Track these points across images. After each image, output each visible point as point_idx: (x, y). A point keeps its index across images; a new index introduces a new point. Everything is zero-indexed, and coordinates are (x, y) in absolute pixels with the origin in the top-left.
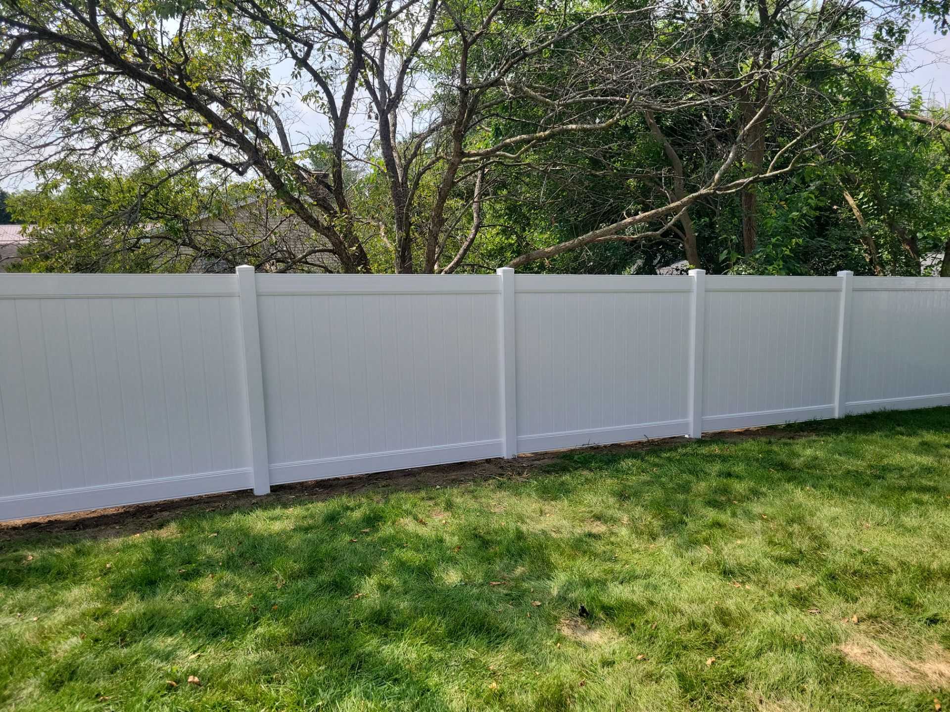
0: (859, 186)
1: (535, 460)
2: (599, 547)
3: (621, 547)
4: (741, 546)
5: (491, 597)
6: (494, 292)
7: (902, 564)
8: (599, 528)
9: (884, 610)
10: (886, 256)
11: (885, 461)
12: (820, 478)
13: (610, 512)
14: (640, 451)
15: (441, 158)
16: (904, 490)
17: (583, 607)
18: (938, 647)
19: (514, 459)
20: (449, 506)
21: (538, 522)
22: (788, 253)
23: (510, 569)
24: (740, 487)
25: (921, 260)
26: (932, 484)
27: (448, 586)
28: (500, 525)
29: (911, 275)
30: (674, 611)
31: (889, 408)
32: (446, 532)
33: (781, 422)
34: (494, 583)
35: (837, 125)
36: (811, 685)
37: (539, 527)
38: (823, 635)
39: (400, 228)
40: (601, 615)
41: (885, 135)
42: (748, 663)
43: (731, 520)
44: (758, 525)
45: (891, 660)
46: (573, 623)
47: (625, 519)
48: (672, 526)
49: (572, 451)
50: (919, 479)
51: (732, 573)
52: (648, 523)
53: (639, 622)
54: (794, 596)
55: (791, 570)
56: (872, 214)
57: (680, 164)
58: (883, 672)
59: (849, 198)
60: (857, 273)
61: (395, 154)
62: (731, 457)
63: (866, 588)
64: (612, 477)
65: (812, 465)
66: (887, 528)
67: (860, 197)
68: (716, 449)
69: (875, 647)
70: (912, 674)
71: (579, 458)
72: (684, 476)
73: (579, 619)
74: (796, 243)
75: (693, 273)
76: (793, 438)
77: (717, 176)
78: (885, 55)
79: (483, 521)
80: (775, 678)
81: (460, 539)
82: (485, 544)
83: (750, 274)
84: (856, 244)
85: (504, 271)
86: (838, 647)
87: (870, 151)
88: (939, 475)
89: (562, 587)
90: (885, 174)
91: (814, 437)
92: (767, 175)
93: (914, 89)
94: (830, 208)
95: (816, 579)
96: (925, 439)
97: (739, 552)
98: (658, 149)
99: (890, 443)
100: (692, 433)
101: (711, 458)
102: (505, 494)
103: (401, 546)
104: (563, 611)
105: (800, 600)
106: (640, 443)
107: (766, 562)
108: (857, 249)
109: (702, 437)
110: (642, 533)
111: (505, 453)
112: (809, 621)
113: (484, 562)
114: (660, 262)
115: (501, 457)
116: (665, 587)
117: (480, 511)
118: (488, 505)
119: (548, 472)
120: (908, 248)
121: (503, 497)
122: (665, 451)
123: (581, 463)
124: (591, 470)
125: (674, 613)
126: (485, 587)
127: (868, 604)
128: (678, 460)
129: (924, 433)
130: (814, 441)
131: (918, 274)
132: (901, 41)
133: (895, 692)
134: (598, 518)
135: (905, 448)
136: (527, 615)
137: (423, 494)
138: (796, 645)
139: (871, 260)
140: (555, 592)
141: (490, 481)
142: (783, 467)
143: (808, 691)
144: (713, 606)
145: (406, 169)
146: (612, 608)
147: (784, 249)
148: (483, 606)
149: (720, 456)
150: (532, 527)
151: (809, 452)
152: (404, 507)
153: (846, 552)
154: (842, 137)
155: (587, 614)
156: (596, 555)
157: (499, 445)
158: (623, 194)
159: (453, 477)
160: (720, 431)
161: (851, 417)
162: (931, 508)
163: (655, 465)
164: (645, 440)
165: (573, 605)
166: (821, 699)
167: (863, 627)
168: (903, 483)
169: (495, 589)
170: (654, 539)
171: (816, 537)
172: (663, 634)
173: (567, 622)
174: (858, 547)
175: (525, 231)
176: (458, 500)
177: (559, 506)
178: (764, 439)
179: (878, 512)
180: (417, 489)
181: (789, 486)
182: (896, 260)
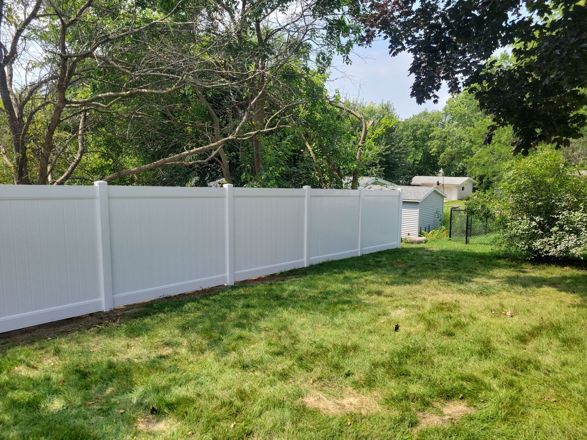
0: (313, 139)
1: (126, 310)
2: (167, 364)
3: (182, 362)
4: (253, 349)
5: (87, 414)
6: (93, 198)
7: (334, 345)
8: (167, 351)
9: (325, 374)
10: (327, 178)
11: (328, 289)
12: (296, 302)
13: (175, 339)
14: (197, 297)
15: (49, 102)
16: (336, 304)
17: (153, 408)
18: (350, 389)
19: (111, 311)
20: (57, 352)
21: (126, 353)
22: (278, 175)
23: (102, 390)
24: (253, 313)
25: (343, 180)
26: (348, 299)
27: (52, 413)
28: (97, 360)
29: (339, 188)
30: (213, 397)
31: (330, 259)
32: (53, 371)
33: (277, 271)
34: (90, 403)
35: (300, 106)
36: (288, 426)
37: (126, 357)
38: (295, 394)
39: (17, 150)
40: (166, 410)
41: (323, 113)
42: (254, 421)
43: (248, 333)
44: (263, 334)
45: (328, 401)
46: (146, 420)
47: (185, 342)
48: (214, 342)
49: (152, 301)
50: (343, 297)
51: (247, 366)
52: (199, 343)
53: (190, 410)
54: (281, 374)
55: (279, 358)
56: (320, 155)
57: (217, 120)
58: (324, 409)
59: (308, 146)
60: (314, 187)
61: (11, 97)
62: (250, 295)
63: (317, 363)
64: (178, 316)
65: (292, 295)
66: (328, 326)
67: (314, 145)
68: (241, 291)
69: (321, 395)
70: (338, 407)
71: (157, 306)
72: (223, 309)
73: (150, 416)
74: (282, 170)
75: (226, 186)
76: (283, 280)
77: (237, 129)
78: (322, 71)
79: (83, 359)
80: (269, 426)
81: (64, 376)
82: (84, 375)
83: (258, 187)
84: (313, 171)
85: (100, 184)
86: (302, 400)
87: (317, 121)
88: (352, 294)
89: (140, 397)
90: (325, 134)
91: (294, 279)
92: (265, 130)
93: (336, 90)
94: (300, 151)
95: (292, 362)
96: (346, 275)
97: (252, 353)
98: (204, 110)
99: (330, 279)
100: (228, 282)
101: (238, 297)
102: (101, 337)
103: (13, 389)
104: (139, 413)
105: (284, 376)
106: (197, 291)
107: (266, 357)
108: (313, 174)
109: (234, 284)
110: (195, 350)
111: (104, 308)
112: (288, 387)
113: (83, 389)
114: (209, 179)
115: (101, 310)
116: (208, 383)
117: (82, 353)
118: (89, 347)
119: (135, 318)
120: (336, 174)
121: (101, 339)
122: (212, 296)
123: (158, 308)
124: (165, 313)
125: (213, 399)
126: (82, 408)
127: (318, 371)
128: (220, 301)
129: (346, 272)
130: (294, 281)
131: (341, 188)
132: (329, 63)
133: (329, 420)
134: (167, 344)
135: (337, 281)
136: (113, 421)
137: (37, 345)
138: (280, 404)
139: (320, 179)
140: (135, 401)
141: (92, 329)
142: (278, 298)
143: (286, 430)
144: (235, 390)
145: (21, 108)
146: (173, 405)
147: (276, 172)
148: (80, 422)
149: (243, 295)
150: (120, 358)
151: (291, 288)
152: (19, 358)
153: (308, 343)
154: (303, 113)
155: (156, 412)
156: (164, 370)
157: (99, 303)
158: (184, 136)
159: (62, 330)
160: (245, 279)
161: (312, 265)
162: (348, 312)
163: (206, 305)
164: (200, 289)
165: (147, 407)
166: (293, 433)
167: (315, 385)
168: (336, 300)
169: (90, 407)
170: (203, 353)
171: (293, 337)
172: (206, 414)
173: (142, 420)
174: (313, 340)
175: (118, 156)
176: (65, 346)
177: (141, 340)
178: (268, 282)
179: (323, 318)
180: (32, 342)
181: (280, 309)
182: (331, 180)
